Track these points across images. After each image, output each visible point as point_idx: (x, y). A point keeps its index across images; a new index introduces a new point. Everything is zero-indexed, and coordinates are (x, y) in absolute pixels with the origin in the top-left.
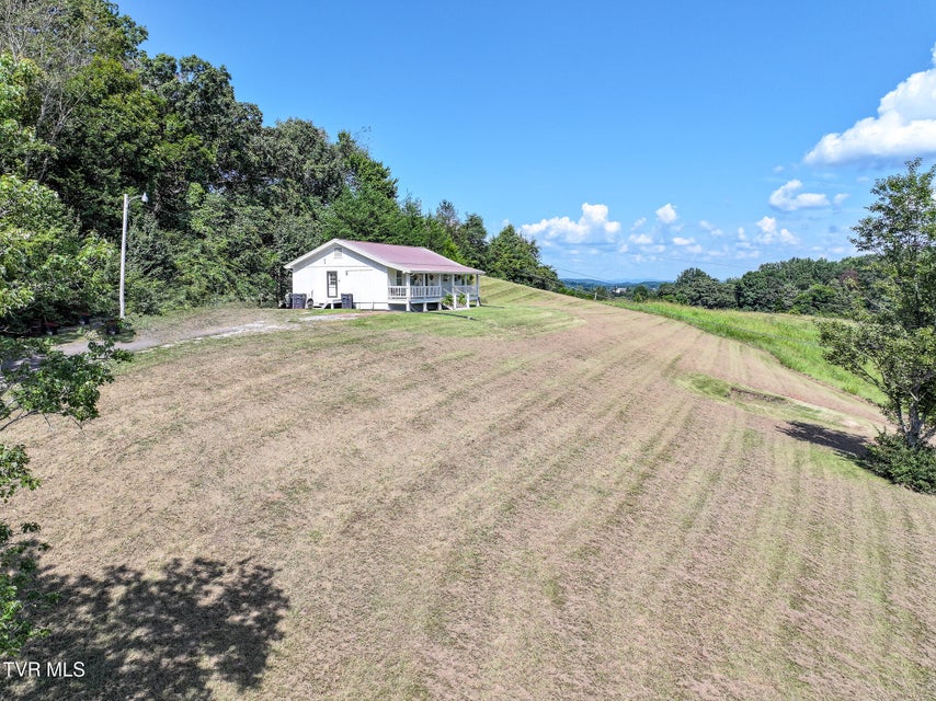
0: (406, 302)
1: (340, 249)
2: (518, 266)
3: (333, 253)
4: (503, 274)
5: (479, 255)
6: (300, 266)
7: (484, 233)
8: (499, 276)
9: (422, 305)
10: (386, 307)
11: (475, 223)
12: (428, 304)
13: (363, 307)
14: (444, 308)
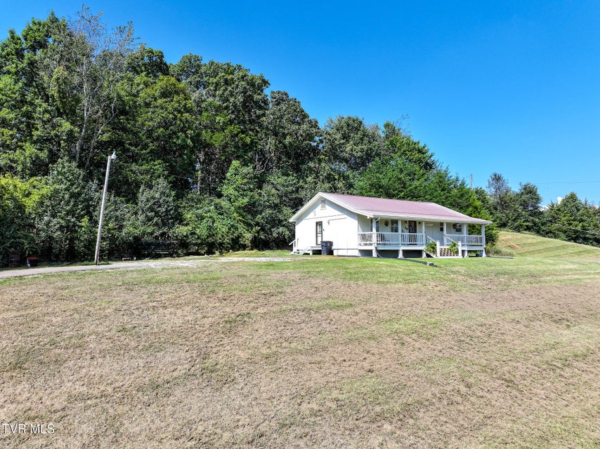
0: (372, 248)
1: (324, 201)
2: (579, 228)
3: (320, 206)
4: (562, 235)
5: (532, 218)
6: (300, 219)
7: (538, 200)
8: (556, 237)
9: (397, 252)
10: (356, 253)
11: (530, 191)
12: (404, 251)
13: (341, 253)
14: (428, 256)
